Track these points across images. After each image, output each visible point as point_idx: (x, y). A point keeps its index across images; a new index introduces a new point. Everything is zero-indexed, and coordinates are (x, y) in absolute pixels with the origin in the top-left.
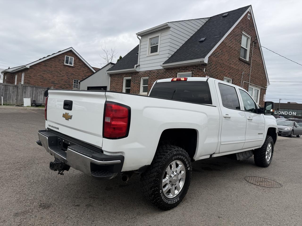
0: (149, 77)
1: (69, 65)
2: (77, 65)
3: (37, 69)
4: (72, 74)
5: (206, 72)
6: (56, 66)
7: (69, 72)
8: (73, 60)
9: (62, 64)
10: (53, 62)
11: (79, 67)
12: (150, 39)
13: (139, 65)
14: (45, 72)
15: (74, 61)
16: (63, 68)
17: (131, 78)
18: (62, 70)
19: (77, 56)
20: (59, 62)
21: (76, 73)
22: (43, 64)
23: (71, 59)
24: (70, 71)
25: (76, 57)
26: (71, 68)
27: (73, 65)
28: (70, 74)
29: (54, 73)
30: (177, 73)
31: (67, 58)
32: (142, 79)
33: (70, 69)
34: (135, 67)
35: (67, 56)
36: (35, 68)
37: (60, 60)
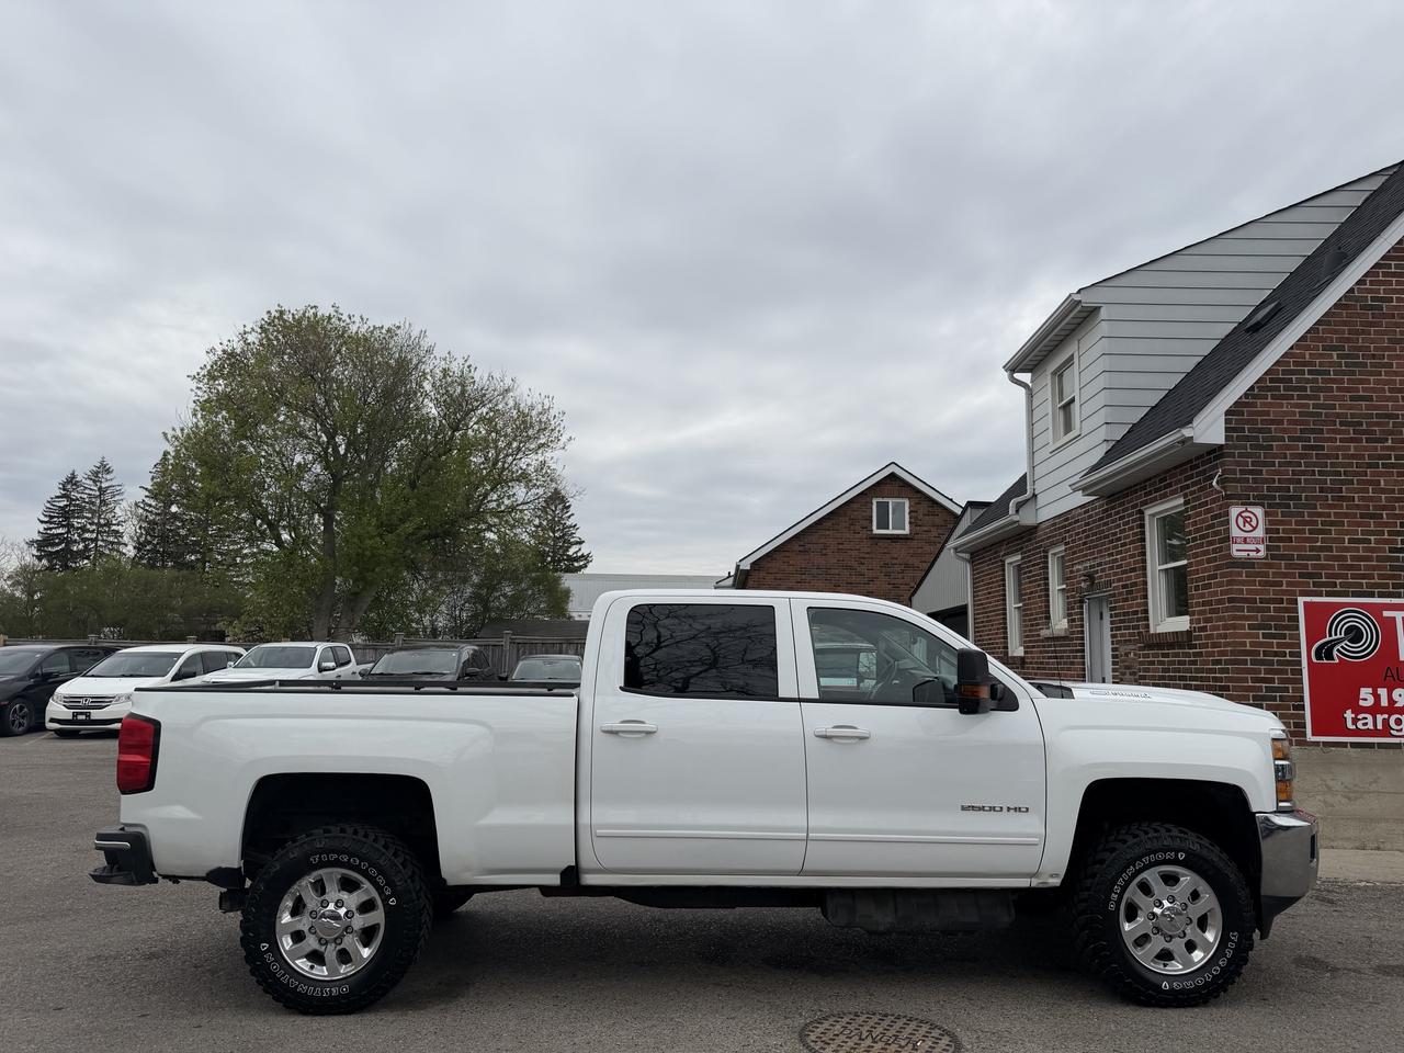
0: (1066, 544)
1: (890, 531)
2: (925, 529)
3: (776, 570)
4: (907, 565)
5: (1224, 488)
6: (841, 547)
7: (894, 561)
8: (907, 510)
9: (864, 534)
10: (828, 533)
11: (935, 532)
12: (1054, 373)
13: (1035, 496)
14: (804, 577)
15: (910, 513)
16: (869, 550)
17: (1019, 557)
18: (867, 556)
19: (918, 491)
20: (852, 527)
21: (923, 559)
22: (796, 548)
23: (899, 508)
24: (895, 556)
25: (919, 495)
26: (898, 546)
27: (907, 531)
28: (897, 568)
29: (837, 572)
30: (1142, 512)
31: (883, 508)
32: (1054, 554)
33: (899, 551)
34: (1012, 510)
35: (881, 500)
36: (770, 565)
37: (853, 522)
